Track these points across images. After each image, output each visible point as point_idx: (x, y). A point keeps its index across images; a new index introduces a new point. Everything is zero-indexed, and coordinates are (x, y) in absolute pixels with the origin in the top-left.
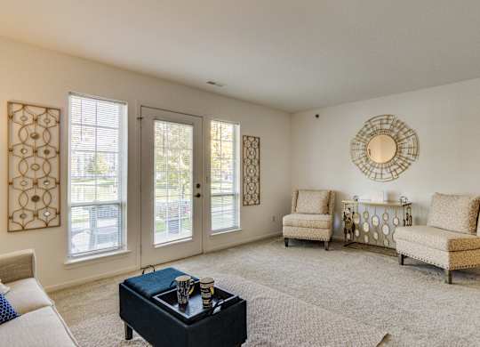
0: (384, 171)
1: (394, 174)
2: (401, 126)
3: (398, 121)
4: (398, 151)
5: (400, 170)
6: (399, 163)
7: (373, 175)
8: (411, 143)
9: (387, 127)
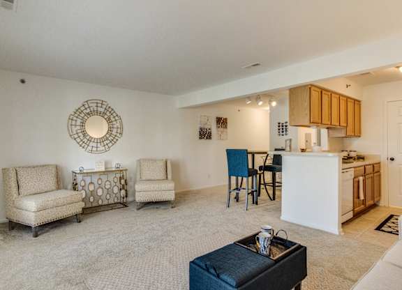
0: (99, 145)
1: (106, 147)
2: (112, 111)
3: (109, 107)
4: (110, 130)
5: (110, 144)
6: (110, 139)
7: (90, 148)
8: (118, 125)
9: (102, 110)
